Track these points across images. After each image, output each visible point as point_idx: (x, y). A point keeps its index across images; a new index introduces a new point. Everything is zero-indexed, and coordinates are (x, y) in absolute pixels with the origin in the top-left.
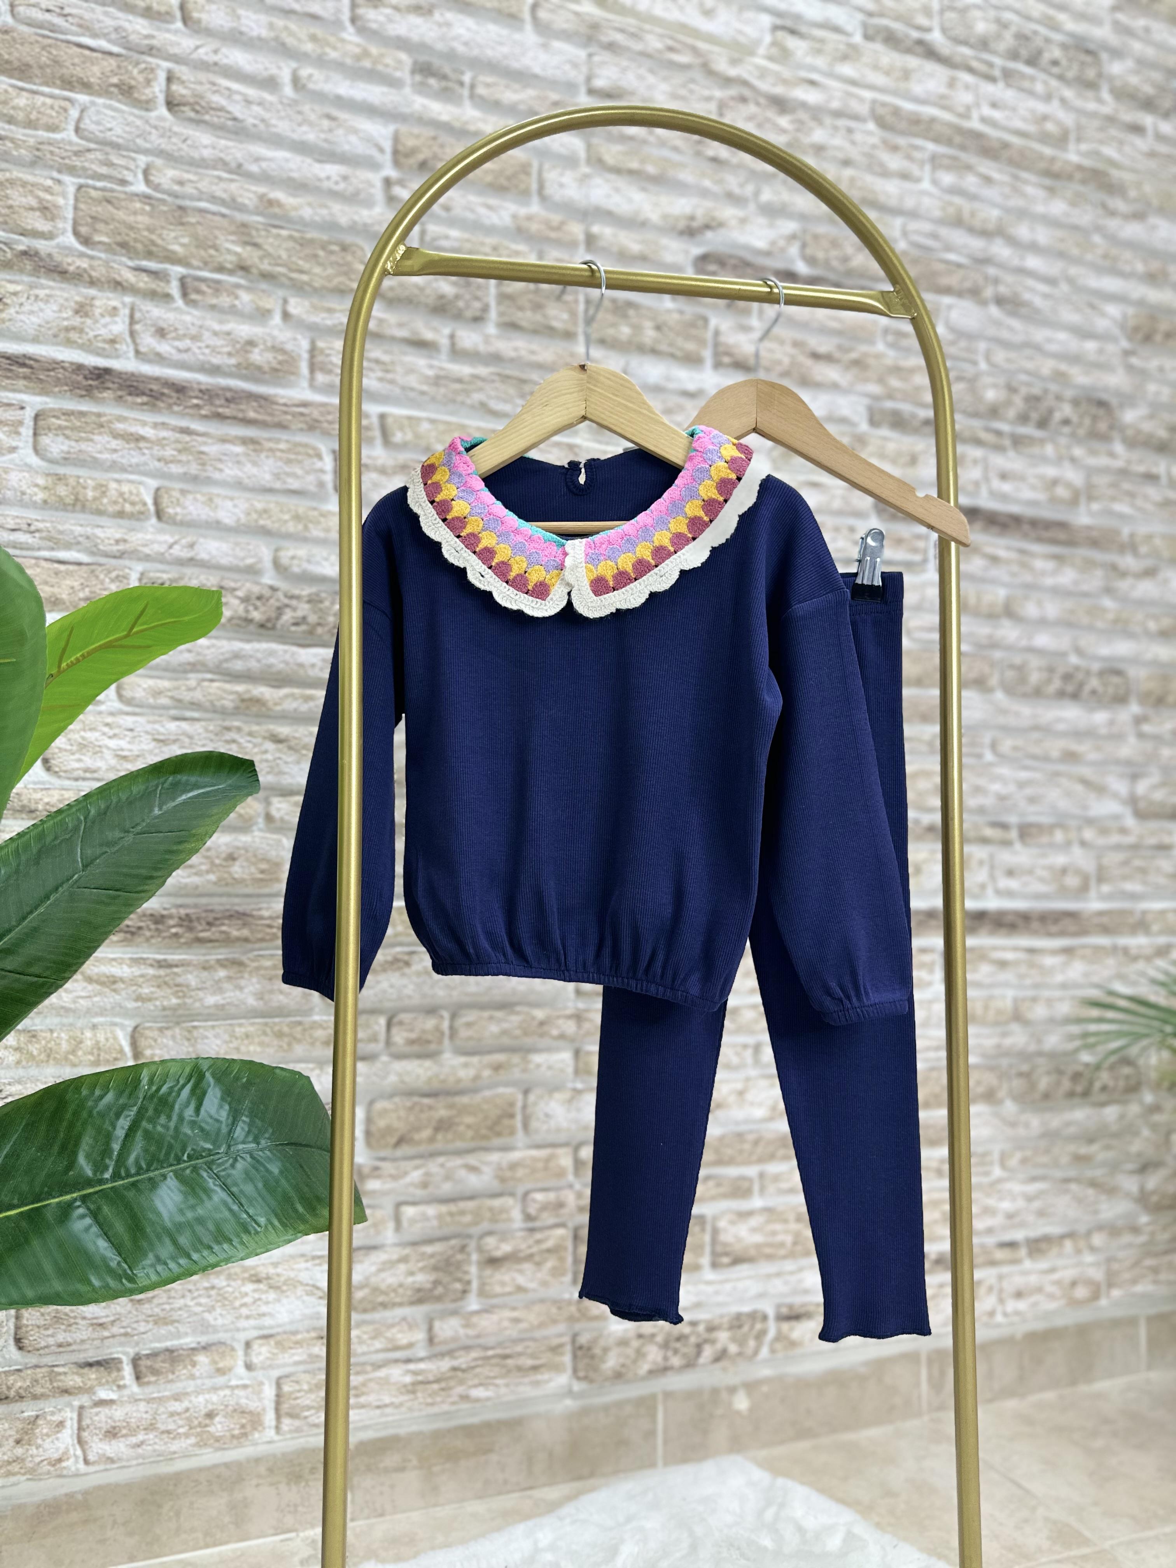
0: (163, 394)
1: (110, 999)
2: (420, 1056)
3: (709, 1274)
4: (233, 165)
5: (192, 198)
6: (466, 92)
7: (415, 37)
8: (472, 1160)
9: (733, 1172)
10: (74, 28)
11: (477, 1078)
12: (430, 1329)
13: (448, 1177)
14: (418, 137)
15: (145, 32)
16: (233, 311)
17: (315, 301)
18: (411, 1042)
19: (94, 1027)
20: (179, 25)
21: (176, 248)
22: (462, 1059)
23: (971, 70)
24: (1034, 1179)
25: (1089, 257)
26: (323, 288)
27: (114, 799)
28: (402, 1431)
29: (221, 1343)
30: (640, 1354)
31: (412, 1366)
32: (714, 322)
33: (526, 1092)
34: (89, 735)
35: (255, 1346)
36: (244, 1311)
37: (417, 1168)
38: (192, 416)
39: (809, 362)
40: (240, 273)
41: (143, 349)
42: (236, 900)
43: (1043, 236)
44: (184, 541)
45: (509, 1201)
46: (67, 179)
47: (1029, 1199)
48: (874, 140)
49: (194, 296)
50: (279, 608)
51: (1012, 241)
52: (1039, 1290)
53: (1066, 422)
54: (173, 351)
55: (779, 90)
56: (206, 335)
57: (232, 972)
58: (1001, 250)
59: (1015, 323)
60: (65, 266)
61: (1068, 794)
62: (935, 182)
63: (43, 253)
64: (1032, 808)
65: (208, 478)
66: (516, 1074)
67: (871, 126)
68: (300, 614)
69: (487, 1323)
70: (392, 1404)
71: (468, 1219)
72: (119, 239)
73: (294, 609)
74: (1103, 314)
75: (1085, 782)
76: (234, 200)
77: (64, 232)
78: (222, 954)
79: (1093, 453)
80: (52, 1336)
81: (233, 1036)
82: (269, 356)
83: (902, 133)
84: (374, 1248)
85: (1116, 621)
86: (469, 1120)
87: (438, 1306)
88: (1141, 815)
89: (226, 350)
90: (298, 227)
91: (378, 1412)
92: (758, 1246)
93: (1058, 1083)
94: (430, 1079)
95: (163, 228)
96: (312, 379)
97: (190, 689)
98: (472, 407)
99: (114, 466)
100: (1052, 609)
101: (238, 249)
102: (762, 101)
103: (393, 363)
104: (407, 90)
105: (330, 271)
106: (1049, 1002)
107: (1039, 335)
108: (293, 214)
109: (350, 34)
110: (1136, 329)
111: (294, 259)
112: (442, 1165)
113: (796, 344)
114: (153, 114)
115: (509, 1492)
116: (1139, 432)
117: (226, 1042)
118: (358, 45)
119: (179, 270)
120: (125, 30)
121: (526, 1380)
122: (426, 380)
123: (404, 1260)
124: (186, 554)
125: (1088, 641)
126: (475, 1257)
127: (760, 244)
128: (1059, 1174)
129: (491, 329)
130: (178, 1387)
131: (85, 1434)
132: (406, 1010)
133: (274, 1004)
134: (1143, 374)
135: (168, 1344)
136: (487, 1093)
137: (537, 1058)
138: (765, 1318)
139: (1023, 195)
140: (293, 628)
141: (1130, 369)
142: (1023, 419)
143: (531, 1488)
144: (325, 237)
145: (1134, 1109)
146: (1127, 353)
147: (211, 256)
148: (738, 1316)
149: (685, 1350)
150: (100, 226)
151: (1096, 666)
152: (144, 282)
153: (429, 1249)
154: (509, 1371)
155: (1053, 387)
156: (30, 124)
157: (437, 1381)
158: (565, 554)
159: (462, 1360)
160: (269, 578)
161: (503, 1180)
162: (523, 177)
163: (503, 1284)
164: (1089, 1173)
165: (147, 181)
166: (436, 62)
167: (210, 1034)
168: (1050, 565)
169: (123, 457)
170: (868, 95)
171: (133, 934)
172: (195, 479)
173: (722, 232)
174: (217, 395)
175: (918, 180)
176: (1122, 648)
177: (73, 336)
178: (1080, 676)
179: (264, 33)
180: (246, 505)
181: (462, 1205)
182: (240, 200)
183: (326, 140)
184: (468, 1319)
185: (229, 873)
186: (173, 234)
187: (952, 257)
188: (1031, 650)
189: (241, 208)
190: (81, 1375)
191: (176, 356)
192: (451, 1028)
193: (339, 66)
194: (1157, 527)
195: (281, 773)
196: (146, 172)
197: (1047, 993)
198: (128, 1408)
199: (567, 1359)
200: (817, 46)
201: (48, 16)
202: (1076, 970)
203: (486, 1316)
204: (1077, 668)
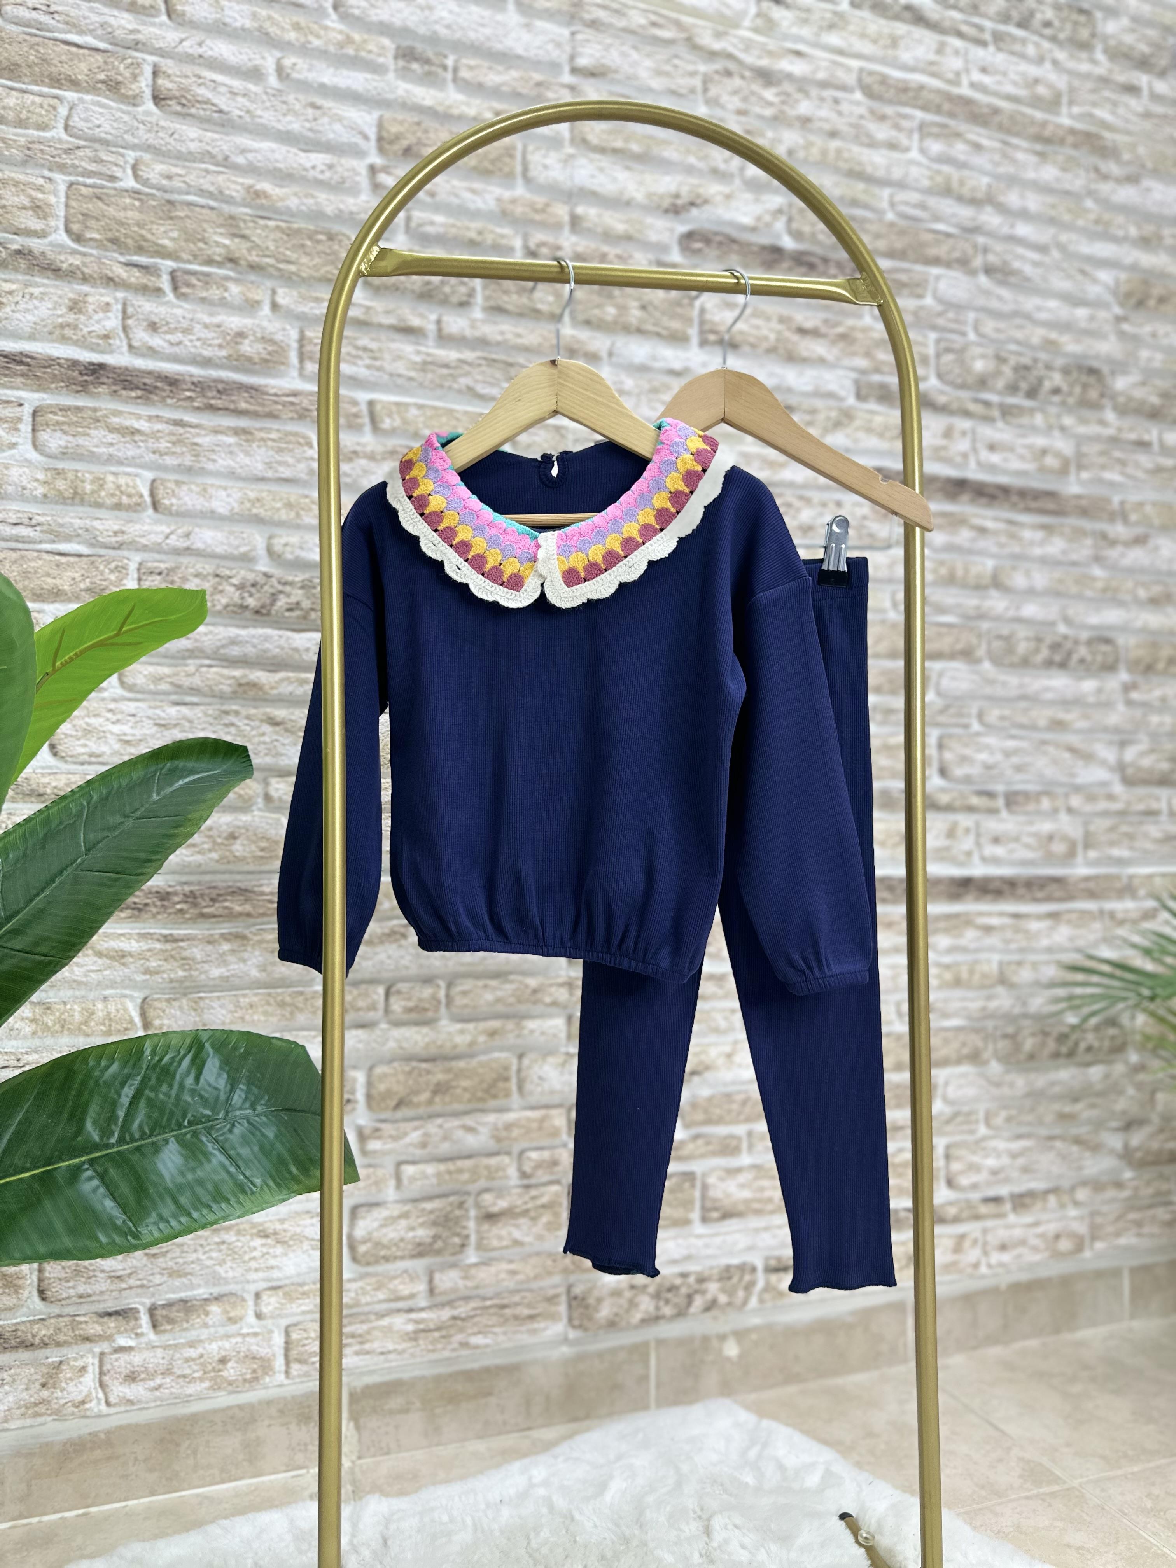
0: (156, 387)
1: (119, 972)
2: (417, 1023)
3: (699, 1228)
4: (220, 158)
5: (180, 192)
6: (449, 76)
7: (397, 22)
8: (469, 1121)
9: (722, 1130)
10: (60, 26)
11: (472, 1044)
12: (431, 1281)
13: (445, 1138)
14: (401, 123)
15: (130, 27)
16: (223, 303)
17: (303, 290)
18: (410, 1010)
19: (105, 999)
20: (164, 18)
21: (166, 242)
22: (459, 1026)
23: (960, 35)
24: (1019, 1137)
25: (1080, 223)
26: (311, 277)
27: (116, 786)
28: (406, 1376)
29: (232, 1294)
30: (632, 1304)
31: (414, 1316)
33: (521, 1057)
34: (92, 721)
35: (265, 1297)
36: (253, 1264)
37: (416, 1129)
38: (185, 408)
39: (795, 338)
40: (229, 265)
41: (135, 344)
42: (238, 877)
43: (1033, 202)
44: (180, 531)
45: (506, 1159)
46: (58, 177)
47: (1014, 1156)
48: (862, 110)
49: (184, 290)
50: (273, 594)
51: (1002, 209)
52: (1023, 1242)
53: (1056, 391)
54: (166, 345)
55: (764, 62)
56: (198, 327)
57: (235, 945)
58: (990, 218)
59: (1004, 292)
60: (59, 264)
61: (1055, 762)
62: (922, 151)
63: (36, 252)
64: (1019, 777)
65: (203, 468)
66: (511, 1039)
67: (858, 96)
68: (293, 599)
69: (484, 1275)
70: (395, 1351)
71: (466, 1176)
72: (110, 235)
73: (288, 595)
74: (1095, 281)
75: (1072, 750)
76: (221, 192)
77: (56, 230)
78: (225, 928)
79: (1083, 421)
80: (73, 1287)
81: (238, 1006)
82: (259, 347)
83: (890, 102)
84: (377, 1205)
85: (1105, 590)
86: (465, 1083)
87: (438, 1260)
88: (1129, 781)
89: (217, 342)
90: (284, 218)
91: (382, 1357)
92: (747, 1201)
93: (1043, 1045)
94: (428, 1045)
95: (152, 222)
96: (302, 368)
97: (188, 675)
98: (460, 391)
99: (110, 460)
100: (1040, 579)
101: (227, 242)
102: (747, 74)
103: (380, 350)
104: (391, 76)
105: (317, 260)
106: (1035, 965)
107: (1029, 303)
108: (280, 204)
109: (333, 21)
110: (1128, 295)
111: (281, 250)
112: (440, 1126)
113: (782, 320)
114: (140, 109)
115: (508, 1432)
116: (1130, 399)
117: (231, 1012)
118: (341, 32)
119: (170, 264)
120: (111, 26)
121: (524, 1328)
122: (413, 365)
123: (405, 1215)
124: (182, 544)
125: (1076, 610)
126: (473, 1213)
127: (747, 220)
128: (1044, 1132)
129: (478, 314)
130: (192, 1335)
131: (106, 1378)
132: (404, 980)
133: (277, 976)
134: (1135, 339)
135: (183, 1295)
136: (483, 1058)
137: (531, 1024)
138: (754, 1270)
139: (1014, 161)
140: (287, 614)
141: (1122, 335)
142: (1013, 389)
143: (529, 1429)
144: (312, 227)
145: (1119, 1068)
146: (1119, 319)
147: (201, 249)
148: (728, 1268)
149: (676, 1300)
150: (92, 223)
151: (1084, 635)
152: (135, 277)
153: (429, 1206)
154: (506, 1320)
155: (1043, 356)
156: (21, 123)
157: (438, 1329)
158: (538, 546)
159: (462, 1310)
160: (264, 565)
161: (498, 1140)
162: (507, 160)
163: (500, 1238)
164: (1074, 1131)
165: (136, 176)
166: (419, 47)
167: (215, 1004)
168: (1039, 535)
169: (119, 450)
170: (855, 64)
171: (140, 910)
172: (189, 470)
173: (707, 207)
174: (210, 387)
175: (907, 150)
176: (1111, 616)
177: (68, 332)
178: (1068, 645)
179: (248, 24)
180: (240, 494)
181: (460, 1163)
182: (227, 192)
183: (311, 130)
184: (467, 1271)
185: (231, 851)
186: (162, 229)
187: (941, 227)
188: (1019, 620)
189: (229, 200)
190: (101, 1324)
191: (169, 350)
192: (447, 996)
193: (323, 54)
194: (1149, 495)
195: (278, 754)
196: (135, 168)
197: (1032, 957)
198: (147, 1354)
199: (563, 1308)
200: (803, 15)
201: (34, 14)
202: (1063, 934)
203: (484, 1268)
204: (1066, 637)
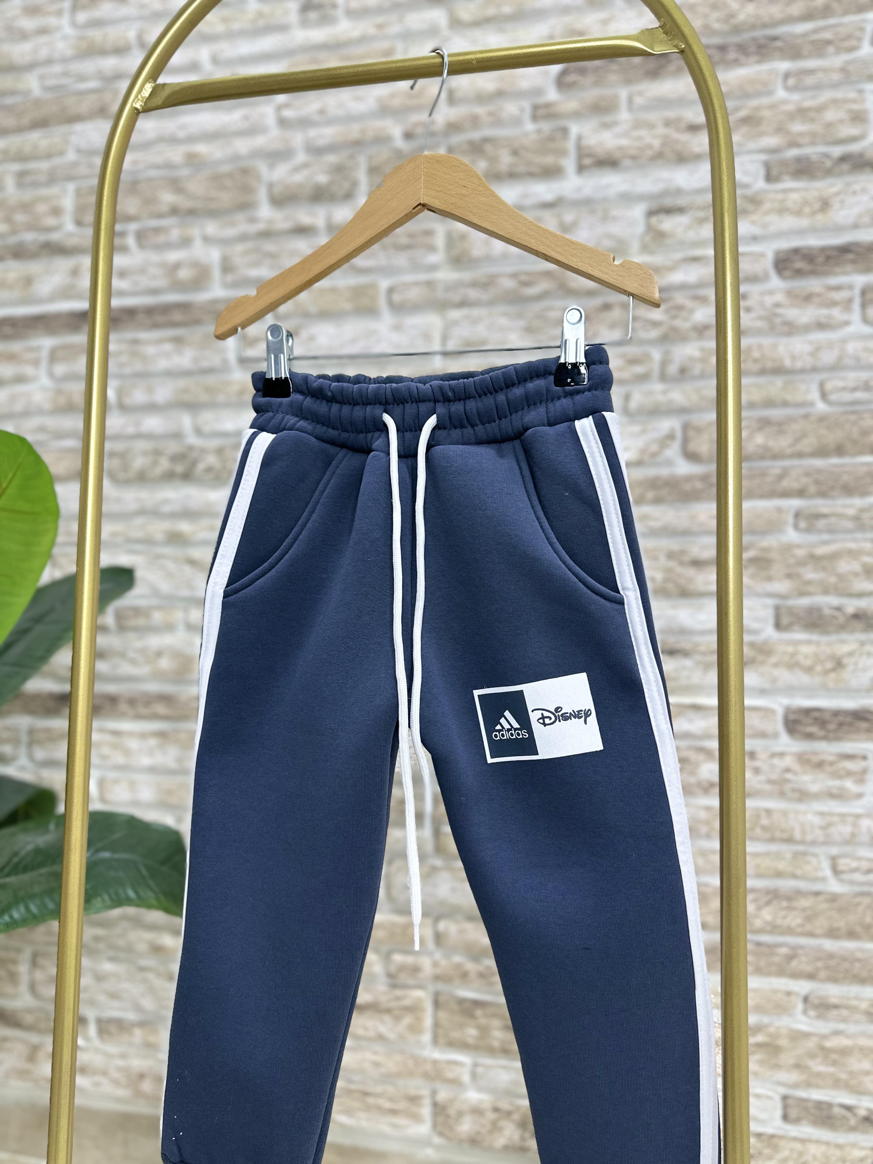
4: (169, 137)
6: (341, 12)
16: (168, 246)
21: (131, 210)
26: (230, 208)
32: (575, 129)
38: (139, 329)
39: (685, 137)
40: (173, 215)
44: (133, 422)
46: (70, 186)
49: (145, 243)
54: (129, 286)
56: (151, 267)
60: (67, 245)
63: (54, 241)
68: (209, 463)
73: (206, 460)
76: (168, 163)
77: (68, 222)
81: (160, 790)
82: (190, 272)
89: (161, 275)
90: (211, 168)
96: (223, 281)
101: (171, 198)
104: (294, 30)
108: (209, 159)
111: (210, 192)
113: (668, 123)
118: (256, 11)
119: (135, 226)
124: (134, 431)
130: (123, 1048)
135: (119, 1015)
140: (205, 475)
147: (153, 208)
154: (369, 1108)
160: (191, 439)
172: (140, 375)
174: (155, 310)
177: (70, 291)
180: (173, 387)
182: (173, 161)
185: (158, 666)
186: (130, 202)
189: (173, 167)
191: (130, 289)
193: (241, 33)
198: (92, 1056)
